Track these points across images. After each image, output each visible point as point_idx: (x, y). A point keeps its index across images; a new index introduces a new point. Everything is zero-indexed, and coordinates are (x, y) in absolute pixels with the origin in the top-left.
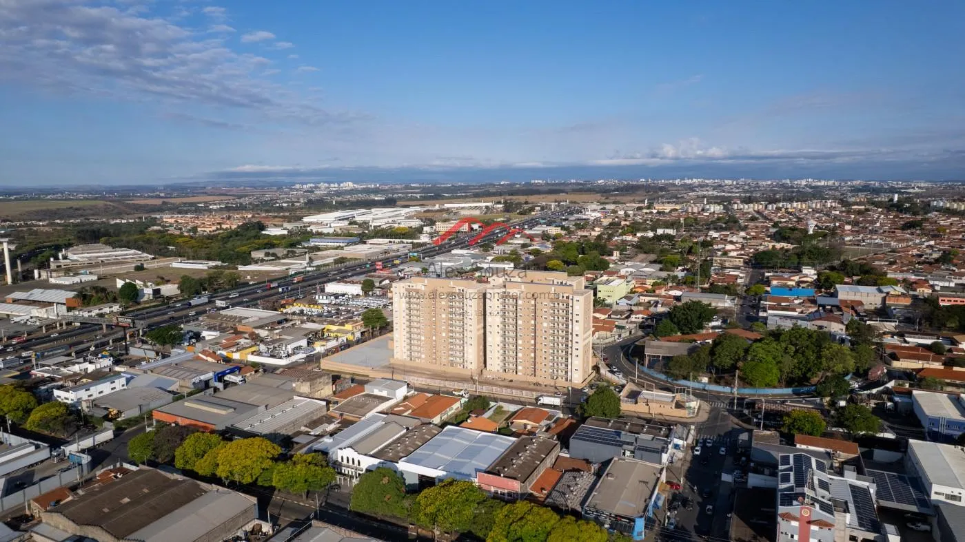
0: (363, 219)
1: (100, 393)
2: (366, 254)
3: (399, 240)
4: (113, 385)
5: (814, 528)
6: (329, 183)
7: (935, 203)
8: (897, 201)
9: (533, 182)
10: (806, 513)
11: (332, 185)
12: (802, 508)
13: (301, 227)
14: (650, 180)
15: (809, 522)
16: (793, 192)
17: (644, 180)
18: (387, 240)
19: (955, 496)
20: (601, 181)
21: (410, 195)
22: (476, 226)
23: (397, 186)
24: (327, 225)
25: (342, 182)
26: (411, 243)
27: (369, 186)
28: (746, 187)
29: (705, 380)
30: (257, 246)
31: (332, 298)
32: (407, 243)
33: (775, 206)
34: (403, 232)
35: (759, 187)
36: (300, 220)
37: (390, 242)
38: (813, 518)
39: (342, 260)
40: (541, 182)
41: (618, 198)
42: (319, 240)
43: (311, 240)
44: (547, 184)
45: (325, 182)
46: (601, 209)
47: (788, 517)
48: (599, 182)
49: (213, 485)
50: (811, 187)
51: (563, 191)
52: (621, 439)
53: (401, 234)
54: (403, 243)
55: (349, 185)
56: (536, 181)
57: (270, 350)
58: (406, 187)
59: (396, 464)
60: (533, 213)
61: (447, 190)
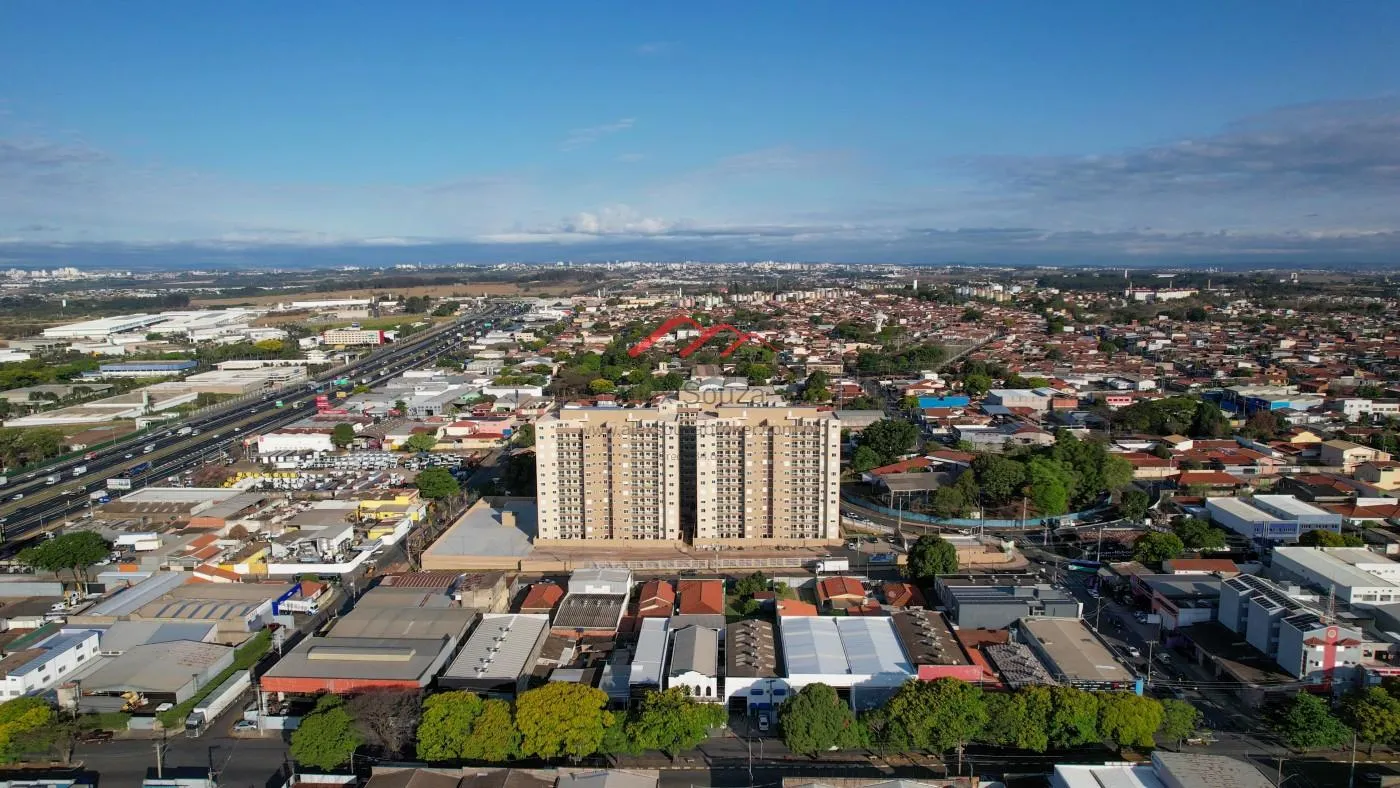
0: (170, 330)
1: (60, 670)
2: (243, 386)
3: (283, 361)
4: (80, 652)
5: (1340, 649)
6: (29, 270)
7: (959, 291)
8: (918, 288)
9: (399, 266)
10: (1332, 635)
11: (35, 273)
12: (1328, 630)
13: (50, 346)
14: (571, 264)
15: (1337, 644)
16: (761, 278)
17: (562, 264)
18: (259, 363)
19: (1370, 596)
20: (503, 265)
21: (200, 289)
22: (390, 335)
23: (167, 275)
24: (105, 341)
25: (56, 269)
26: (302, 365)
27: (113, 275)
28: (701, 273)
29: (977, 515)
30: (7, 383)
31: (297, 458)
32: (297, 365)
33: (785, 297)
34: (274, 349)
35: (717, 272)
36: (38, 334)
37: (266, 365)
38: (1339, 639)
39: (205, 399)
40: (412, 267)
41: (543, 290)
42: (118, 368)
43: (102, 368)
44: (421, 270)
45: (19, 268)
46: (556, 305)
47: (1313, 643)
48: (500, 267)
49: (560, 769)
50: (780, 272)
51: (457, 281)
52: (1016, 596)
53: (270, 351)
54: (288, 365)
55: (72, 273)
56: (404, 266)
57: (296, 552)
58: (185, 277)
59: (785, 680)
60: (457, 313)
61: (262, 280)
